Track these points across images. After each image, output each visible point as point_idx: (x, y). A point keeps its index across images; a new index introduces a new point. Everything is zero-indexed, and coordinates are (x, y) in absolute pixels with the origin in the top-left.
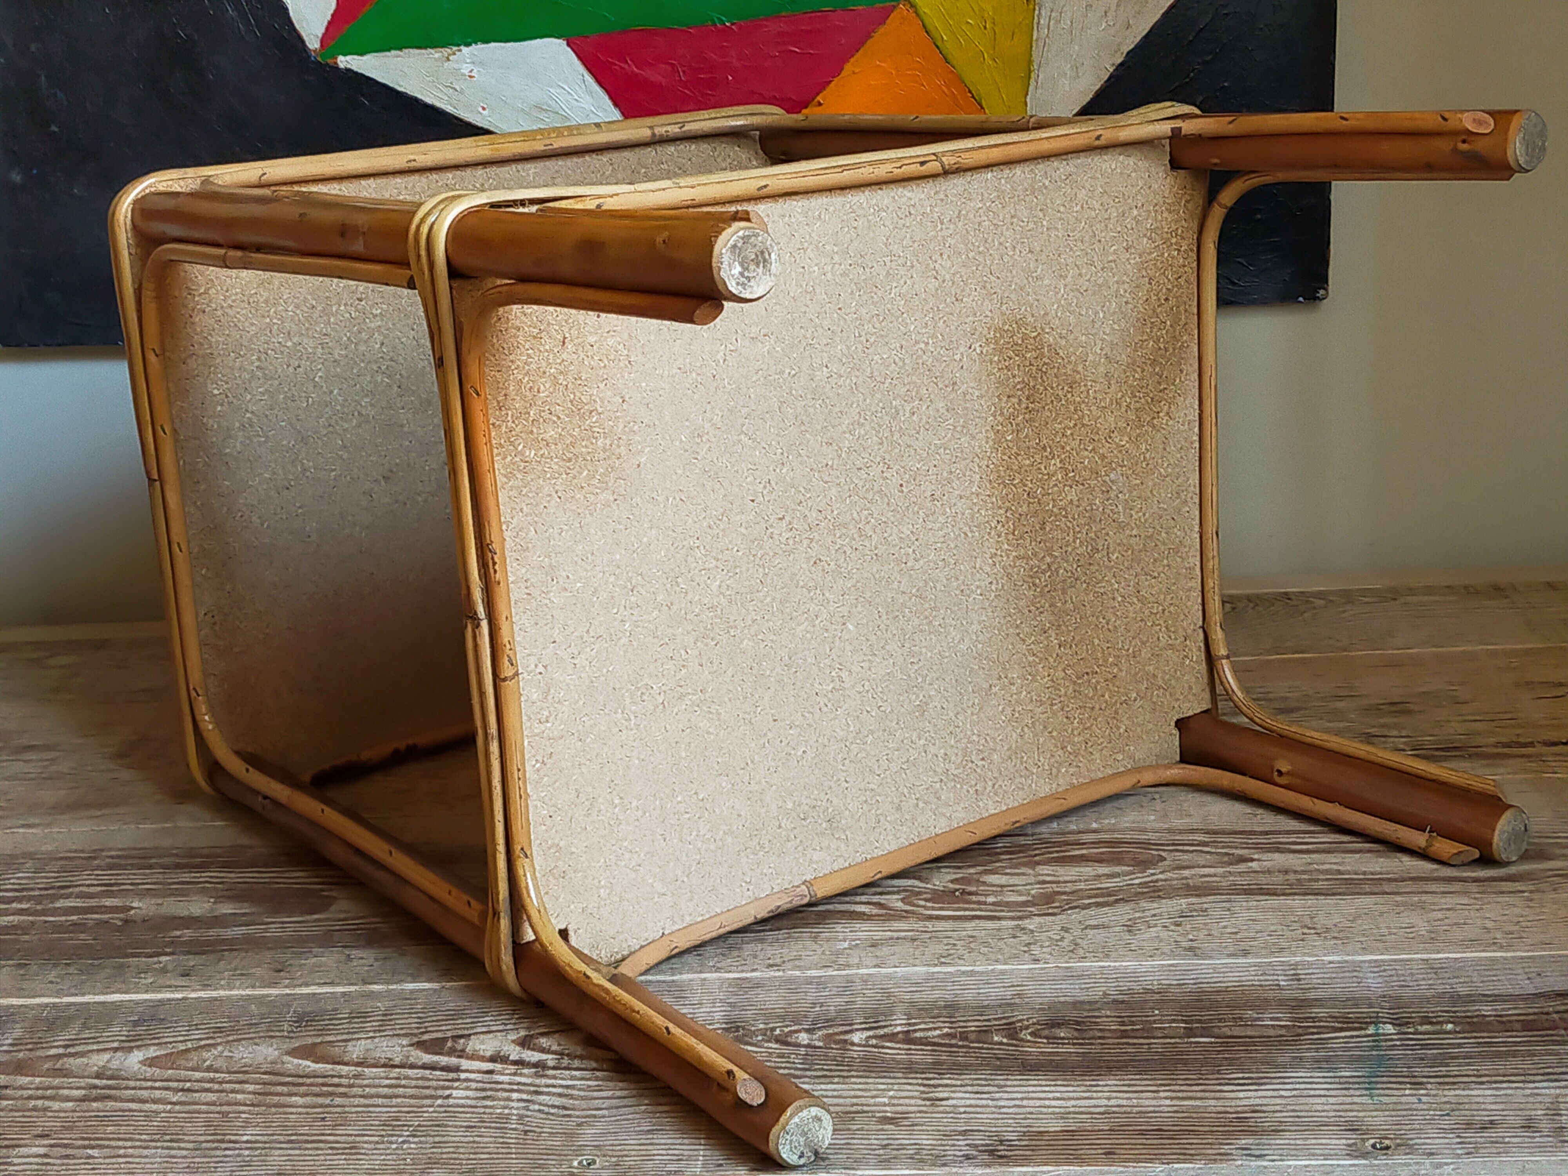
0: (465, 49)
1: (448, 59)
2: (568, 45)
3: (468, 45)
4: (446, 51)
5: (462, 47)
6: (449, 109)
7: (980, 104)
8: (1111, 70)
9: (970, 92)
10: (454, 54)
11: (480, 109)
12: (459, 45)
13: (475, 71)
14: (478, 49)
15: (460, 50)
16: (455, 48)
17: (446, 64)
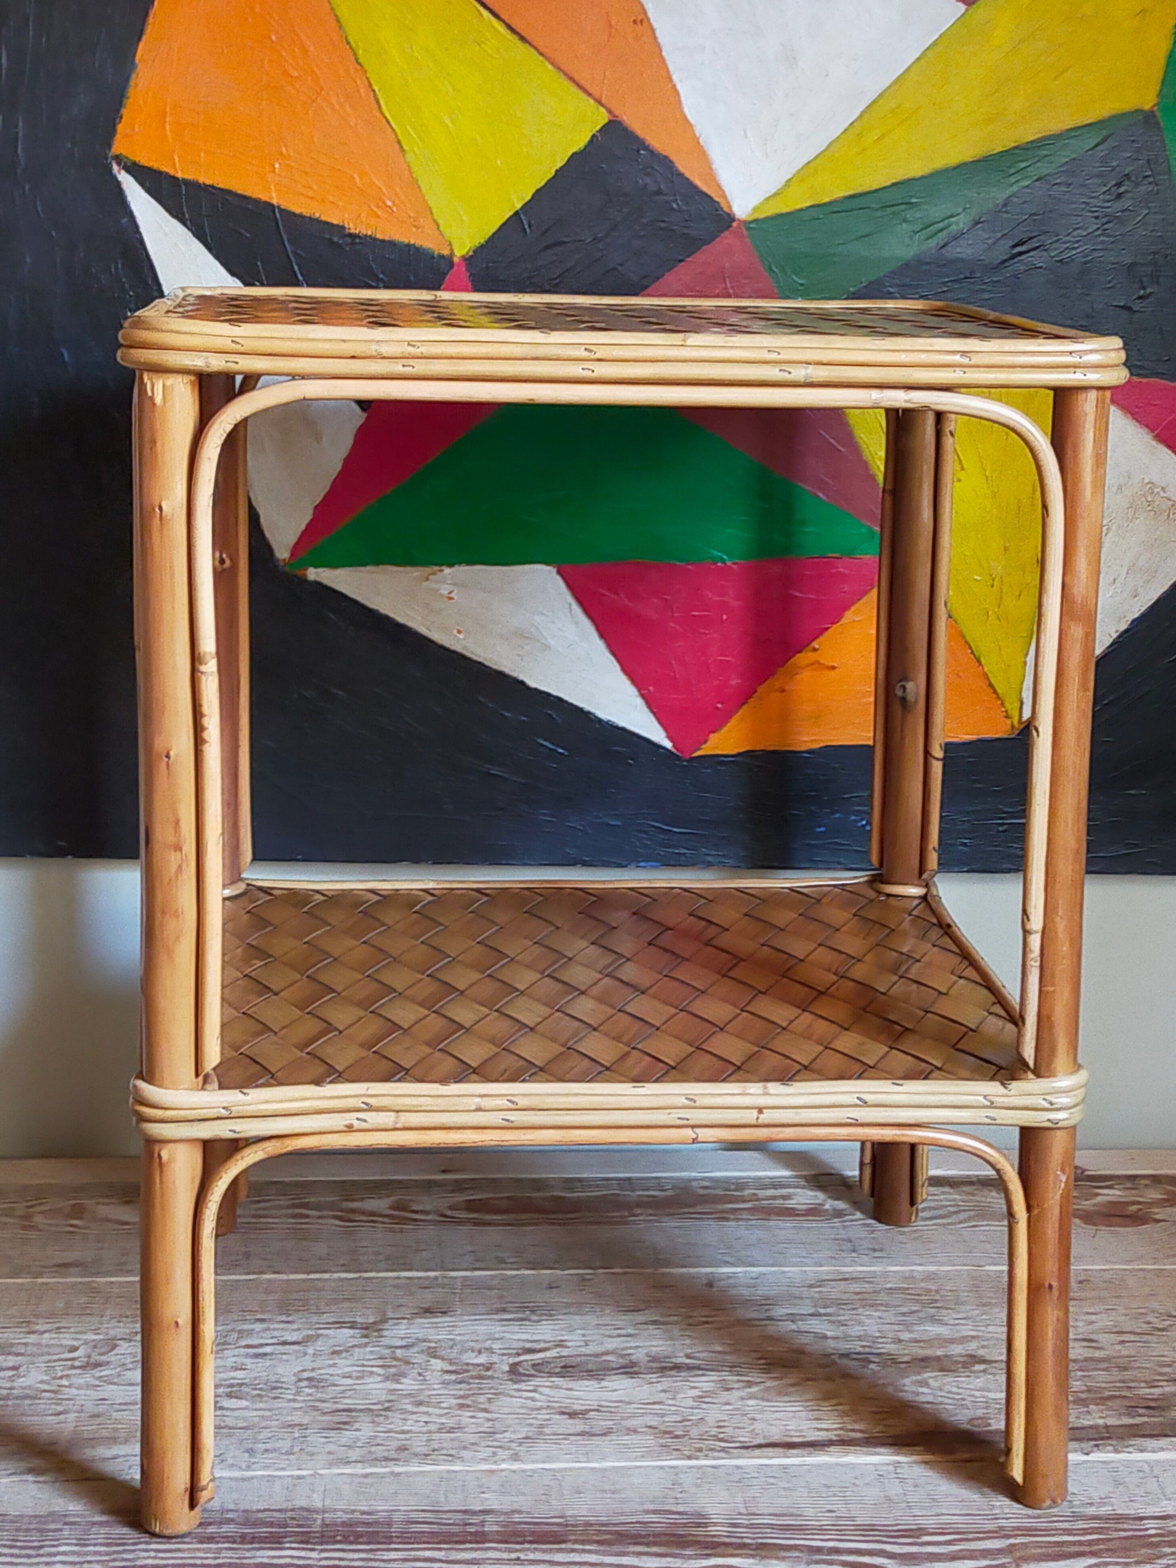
0: (447, 571)
1: (427, 579)
2: (559, 572)
3: (451, 565)
4: (429, 570)
5: (444, 568)
6: (423, 630)
7: (979, 661)
8: (1115, 636)
9: (970, 648)
10: (434, 574)
11: (455, 632)
12: (441, 565)
13: (456, 591)
14: (462, 571)
15: (441, 571)
16: (437, 568)
17: (425, 584)
